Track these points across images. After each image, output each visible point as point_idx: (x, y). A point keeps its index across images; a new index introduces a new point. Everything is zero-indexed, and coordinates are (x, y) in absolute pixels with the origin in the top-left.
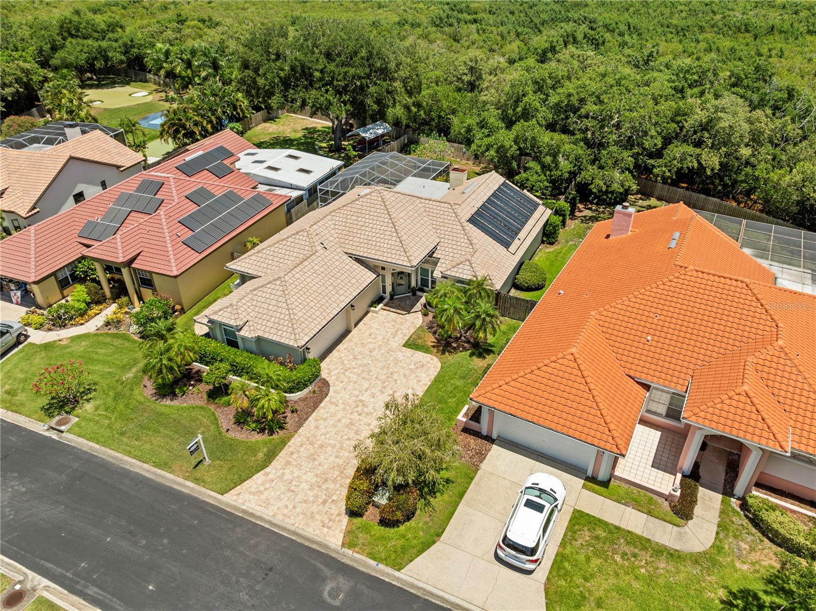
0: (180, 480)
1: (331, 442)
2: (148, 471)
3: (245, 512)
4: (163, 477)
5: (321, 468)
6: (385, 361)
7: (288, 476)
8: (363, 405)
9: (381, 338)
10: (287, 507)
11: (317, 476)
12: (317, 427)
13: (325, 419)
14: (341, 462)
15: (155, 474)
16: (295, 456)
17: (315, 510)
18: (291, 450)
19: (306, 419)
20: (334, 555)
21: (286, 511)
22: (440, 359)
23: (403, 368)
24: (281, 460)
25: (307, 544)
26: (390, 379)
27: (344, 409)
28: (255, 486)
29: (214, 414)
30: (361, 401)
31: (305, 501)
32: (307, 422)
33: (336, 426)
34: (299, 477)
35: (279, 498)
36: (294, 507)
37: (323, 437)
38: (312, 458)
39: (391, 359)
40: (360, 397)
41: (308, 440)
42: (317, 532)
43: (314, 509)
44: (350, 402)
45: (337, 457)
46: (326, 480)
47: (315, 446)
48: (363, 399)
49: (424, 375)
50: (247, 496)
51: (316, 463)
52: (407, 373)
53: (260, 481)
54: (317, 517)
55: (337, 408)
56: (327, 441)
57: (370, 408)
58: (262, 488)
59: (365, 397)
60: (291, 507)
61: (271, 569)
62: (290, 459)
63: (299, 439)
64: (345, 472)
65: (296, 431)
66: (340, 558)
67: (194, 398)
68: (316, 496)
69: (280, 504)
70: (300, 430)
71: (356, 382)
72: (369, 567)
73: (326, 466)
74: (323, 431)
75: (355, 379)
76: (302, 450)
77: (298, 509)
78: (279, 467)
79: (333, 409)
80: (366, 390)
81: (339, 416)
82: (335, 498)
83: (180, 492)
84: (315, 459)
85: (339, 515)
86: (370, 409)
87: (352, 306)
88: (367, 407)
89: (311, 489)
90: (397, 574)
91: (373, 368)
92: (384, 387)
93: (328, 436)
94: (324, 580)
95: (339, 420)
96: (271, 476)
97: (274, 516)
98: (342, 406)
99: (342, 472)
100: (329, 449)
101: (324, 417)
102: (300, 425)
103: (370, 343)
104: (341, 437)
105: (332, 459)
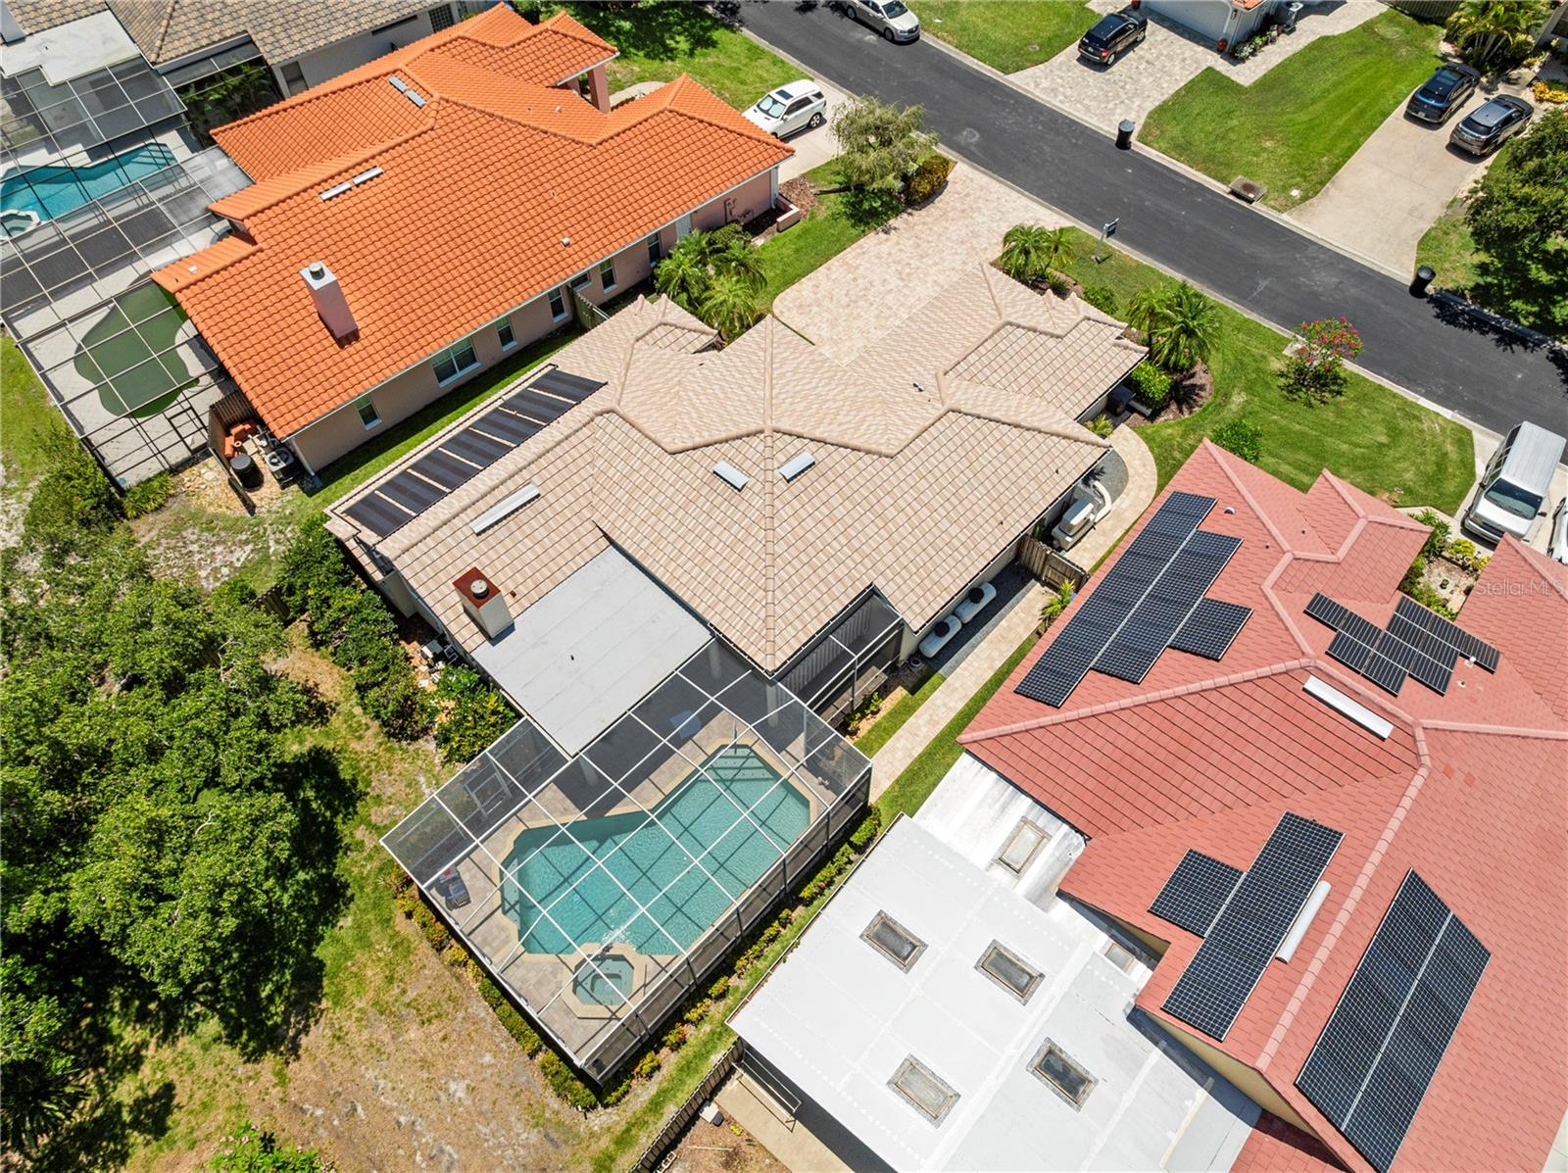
0: (1125, 252)
1: (950, 244)
3: (1049, 209)
4: (1145, 260)
5: (966, 223)
6: (850, 327)
7: (1004, 225)
8: (900, 274)
10: (1006, 201)
11: (971, 217)
12: (964, 263)
13: (952, 269)
16: (994, 241)
20: (966, 160)
21: (1007, 198)
22: (770, 309)
23: (829, 311)
25: (988, 171)
26: (853, 298)
27: (926, 275)
30: (902, 280)
31: (987, 200)
33: (941, 258)
34: (991, 221)
35: (1013, 209)
36: (998, 199)
37: (958, 251)
38: (975, 235)
39: (840, 328)
40: (902, 284)
41: (977, 252)
42: (978, 176)
43: (978, 193)
44: (915, 282)
45: (947, 228)
46: (963, 211)
47: (969, 245)
48: (898, 281)
49: (804, 293)
50: (1047, 220)
51: (971, 229)
52: (826, 302)
54: (976, 186)
55: (935, 278)
56: (954, 247)
57: (893, 268)
59: (894, 282)
60: (1001, 200)
61: (1023, 161)
63: (988, 256)
64: (940, 213)
66: (961, 157)
68: (975, 201)
69: (1012, 205)
71: (902, 305)
73: (961, 223)
74: (957, 258)
75: (902, 309)
76: (985, 245)
77: (994, 196)
79: (940, 278)
80: (891, 291)
81: (935, 268)
82: (957, 196)
84: (971, 232)
85: (955, 183)
88: (897, 270)
89: (979, 208)
91: (873, 320)
92: (866, 289)
93: (953, 250)
94: (977, 145)
95: (936, 264)
97: (1019, 198)
98: (928, 279)
99: (944, 214)
100: (954, 238)
101: (953, 272)
104: (937, 246)
105: (952, 228)
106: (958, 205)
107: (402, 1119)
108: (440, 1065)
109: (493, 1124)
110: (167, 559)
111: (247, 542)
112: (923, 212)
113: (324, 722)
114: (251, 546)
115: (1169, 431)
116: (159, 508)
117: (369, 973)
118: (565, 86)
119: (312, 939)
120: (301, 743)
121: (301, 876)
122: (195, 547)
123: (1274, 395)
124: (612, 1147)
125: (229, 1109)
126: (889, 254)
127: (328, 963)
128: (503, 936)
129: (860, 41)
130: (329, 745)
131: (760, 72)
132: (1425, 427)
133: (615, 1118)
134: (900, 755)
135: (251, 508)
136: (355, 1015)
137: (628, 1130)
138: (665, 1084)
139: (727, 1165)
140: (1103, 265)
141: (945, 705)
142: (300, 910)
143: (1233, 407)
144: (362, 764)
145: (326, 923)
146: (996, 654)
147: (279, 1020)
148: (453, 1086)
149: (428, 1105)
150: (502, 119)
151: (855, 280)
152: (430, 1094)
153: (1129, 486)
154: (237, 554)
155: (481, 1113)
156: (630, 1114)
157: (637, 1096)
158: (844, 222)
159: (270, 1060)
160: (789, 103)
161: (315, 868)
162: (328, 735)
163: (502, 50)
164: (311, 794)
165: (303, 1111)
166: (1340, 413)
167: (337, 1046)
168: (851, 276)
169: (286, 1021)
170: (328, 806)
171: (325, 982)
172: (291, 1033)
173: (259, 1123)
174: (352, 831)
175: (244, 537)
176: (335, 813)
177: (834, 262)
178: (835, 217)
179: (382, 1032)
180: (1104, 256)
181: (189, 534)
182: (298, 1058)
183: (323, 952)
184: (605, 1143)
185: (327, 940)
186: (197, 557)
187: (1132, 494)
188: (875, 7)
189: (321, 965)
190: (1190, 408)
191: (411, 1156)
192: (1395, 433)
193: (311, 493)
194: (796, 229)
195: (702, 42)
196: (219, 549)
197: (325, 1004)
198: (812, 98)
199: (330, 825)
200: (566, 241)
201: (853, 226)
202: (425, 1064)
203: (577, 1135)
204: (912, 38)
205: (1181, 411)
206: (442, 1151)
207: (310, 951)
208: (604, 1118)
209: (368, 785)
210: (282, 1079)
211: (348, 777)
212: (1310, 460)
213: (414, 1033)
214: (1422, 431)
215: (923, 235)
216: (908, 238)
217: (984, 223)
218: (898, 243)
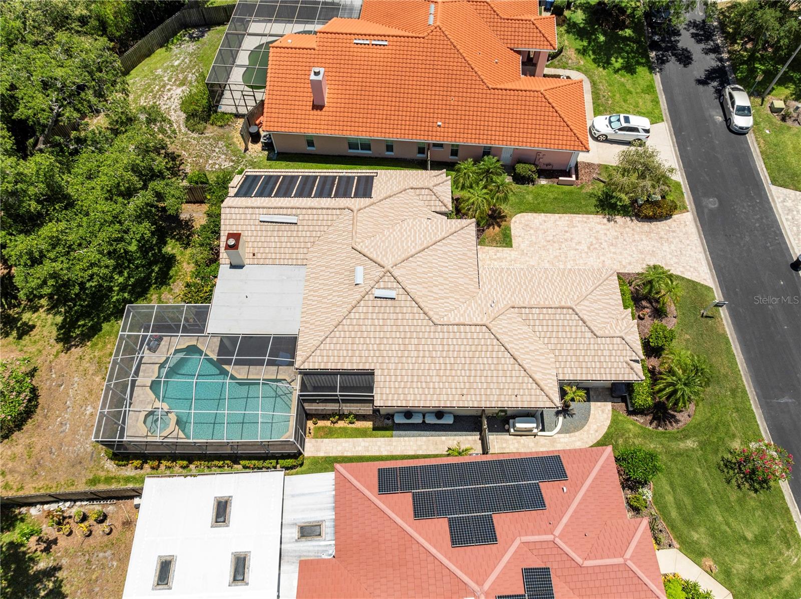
0: (724, 322)
1: (634, 249)
2: (736, 349)
3: (711, 270)
4: (731, 334)
5: (656, 245)
6: (537, 252)
7: (675, 260)
8: (591, 245)
10: (691, 249)
11: (662, 244)
12: (630, 264)
14: (644, 236)
15: (734, 342)
17: (682, 234)
19: (629, 274)
20: (695, 213)
21: (694, 248)
22: (511, 217)
23: (537, 237)
25: (700, 228)
26: (555, 240)
27: (604, 255)
28: (694, 274)
30: (589, 248)
31: (681, 242)
32: (631, 272)
33: (621, 253)
34: (670, 254)
35: (690, 256)
36: (688, 245)
37: (634, 256)
38: (653, 254)
39: (532, 249)
40: (586, 250)
41: (644, 263)
42: (691, 226)
44: (594, 255)
45: (642, 241)
46: (661, 238)
47: (643, 256)
48: (586, 248)
49: (536, 220)
50: (702, 274)
52: (541, 232)
53: (689, 273)
54: (684, 230)
55: (606, 260)
57: (591, 240)
58: (692, 269)
59: (583, 247)
60: (690, 247)
61: (726, 235)
66: (695, 210)
68: (674, 237)
69: (692, 253)
71: (574, 260)
72: (688, 196)
73: (653, 243)
74: (630, 258)
75: (571, 262)
77: (688, 242)
80: (576, 250)
81: (612, 255)
82: (667, 228)
83: (730, 316)
84: (653, 251)
85: (675, 221)
89: (672, 242)
90: (682, 183)
91: (552, 256)
92: (566, 240)
94: (711, 210)
95: (615, 253)
96: (682, 269)
97: (701, 252)
98: (602, 258)
105: (645, 242)
106: (662, 233)
107: (68, 402)
108: (93, 397)
109: (85, 432)
110: (206, 148)
111: (233, 161)
112: (640, 224)
113: (185, 248)
114: (232, 164)
115: (631, 427)
116: (221, 126)
117: (109, 346)
118: (519, 52)
119: (107, 319)
120: (173, 249)
121: (126, 295)
122: (217, 150)
123: (716, 459)
124: (103, 478)
125: (38, 350)
126: (598, 232)
127: (103, 331)
128: (151, 374)
129: (711, 117)
130: (178, 258)
131: (640, 100)
132: (787, 553)
133: (114, 470)
134: (339, 448)
135: (246, 149)
136: (92, 356)
137: (112, 478)
138: (137, 476)
139: (124, 524)
140: (704, 319)
141: (380, 447)
142: (114, 306)
143: (682, 445)
144: (180, 273)
145: (116, 317)
146: (424, 447)
147: (74, 335)
148: (89, 408)
149: (78, 406)
150: (458, 51)
151: (566, 232)
152: (81, 403)
153: (577, 434)
154: (226, 163)
155: (86, 425)
156: (118, 474)
157: (126, 470)
158: (594, 201)
159: (60, 346)
160: (624, 125)
161: (132, 296)
162: (182, 253)
163: (501, 18)
164: (157, 269)
165: (51, 371)
166: (741, 501)
167: (78, 361)
168: (566, 229)
169: (75, 338)
170: (156, 279)
171: (96, 337)
172: (73, 343)
173: (38, 362)
174: (153, 295)
175: (234, 158)
176: (155, 283)
177: (566, 217)
178: (591, 195)
179: (92, 369)
180: (710, 315)
181: (221, 144)
182: (66, 353)
183: (106, 326)
184: (102, 474)
185: (110, 323)
186: (215, 154)
187: (574, 439)
188: (733, 103)
189: (100, 330)
190: (658, 425)
191: (58, 417)
192: (762, 539)
193: (269, 159)
194: (566, 188)
195: (629, 69)
196: (223, 157)
197: (89, 344)
198: (640, 130)
199: (150, 285)
200: (439, 123)
201: (595, 206)
202: (90, 392)
203: (99, 463)
204: (742, 132)
205: (651, 423)
206: (66, 424)
207: (103, 322)
208: (111, 466)
209: (173, 283)
210: (56, 356)
211: (171, 274)
212: (689, 507)
213: (98, 379)
214: (781, 553)
215: (626, 235)
216: (616, 231)
217: (665, 251)
218: (608, 230)
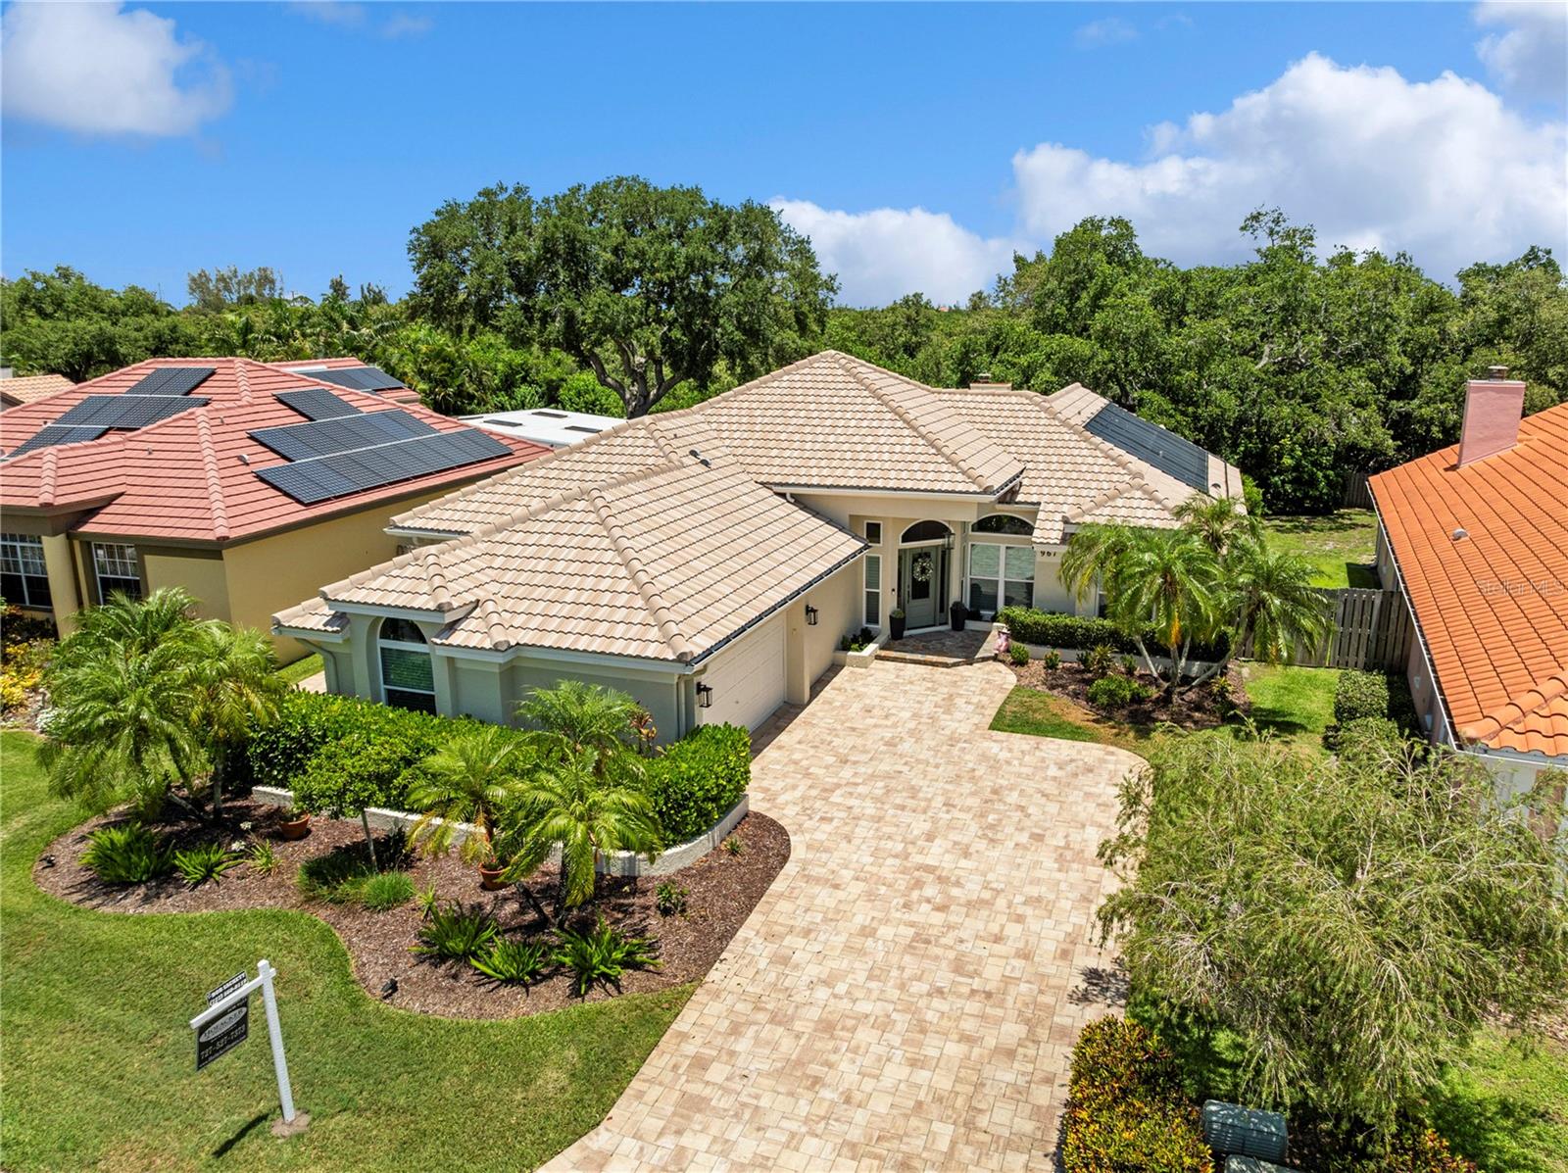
1: (865, 1007)
5: (860, 1116)
6: (952, 763)
8: (942, 880)
9: (906, 715)
12: (782, 961)
13: (807, 933)
14: (944, 1083)
16: (717, 1073)
18: (690, 1048)
19: (728, 935)
22: (1135, 751)
23: (1027, 777)
24: (654, 1092)
27: (871, 896)
29: (326, 937)
32: (734, 945)
33: (862, 952)
37: (822, 994)
38: (802, 1075)
39: (970, 758)
40: (918, 859)
41: (757, 1009)
44: (886, 872)
45: (914, 1063)
47: (798, 1026)
48: (930, 861)
51: (827, 1094)
55: (841, 894)
56: (845, 1004)
59: (936, 854)
62: (695, 1088)
63: (716, 1007)
64: (983, 1121)
65: (697, 979)
67: (245, 890)
70: (714, 975)
71: (878, 819)
73: (881, 1105)
74: (813, 971)
75: (871, 812)
76: (743, 1045)
78: (654, 1124)
79: (825, 897)
80: (930, 838)
81: (859, 920)
84: (816, 1081)
86: (973, 889)
87: (809, 610)
88: (958, 884)
91: (920, 782)
93: (841, 988)
95: (868, 932)
98: (857, 888)
99: (970, 1125)
100: (865, 1035)
101: (801, 922)
102: (707, 955)
103: (875, 726)
104: (902, 987)
105: (895, 1072)
151: (1039, 838)
215: (973, 1006)
216: (1007, 980)
217: (793, 1142)
218: (1026, 955)
